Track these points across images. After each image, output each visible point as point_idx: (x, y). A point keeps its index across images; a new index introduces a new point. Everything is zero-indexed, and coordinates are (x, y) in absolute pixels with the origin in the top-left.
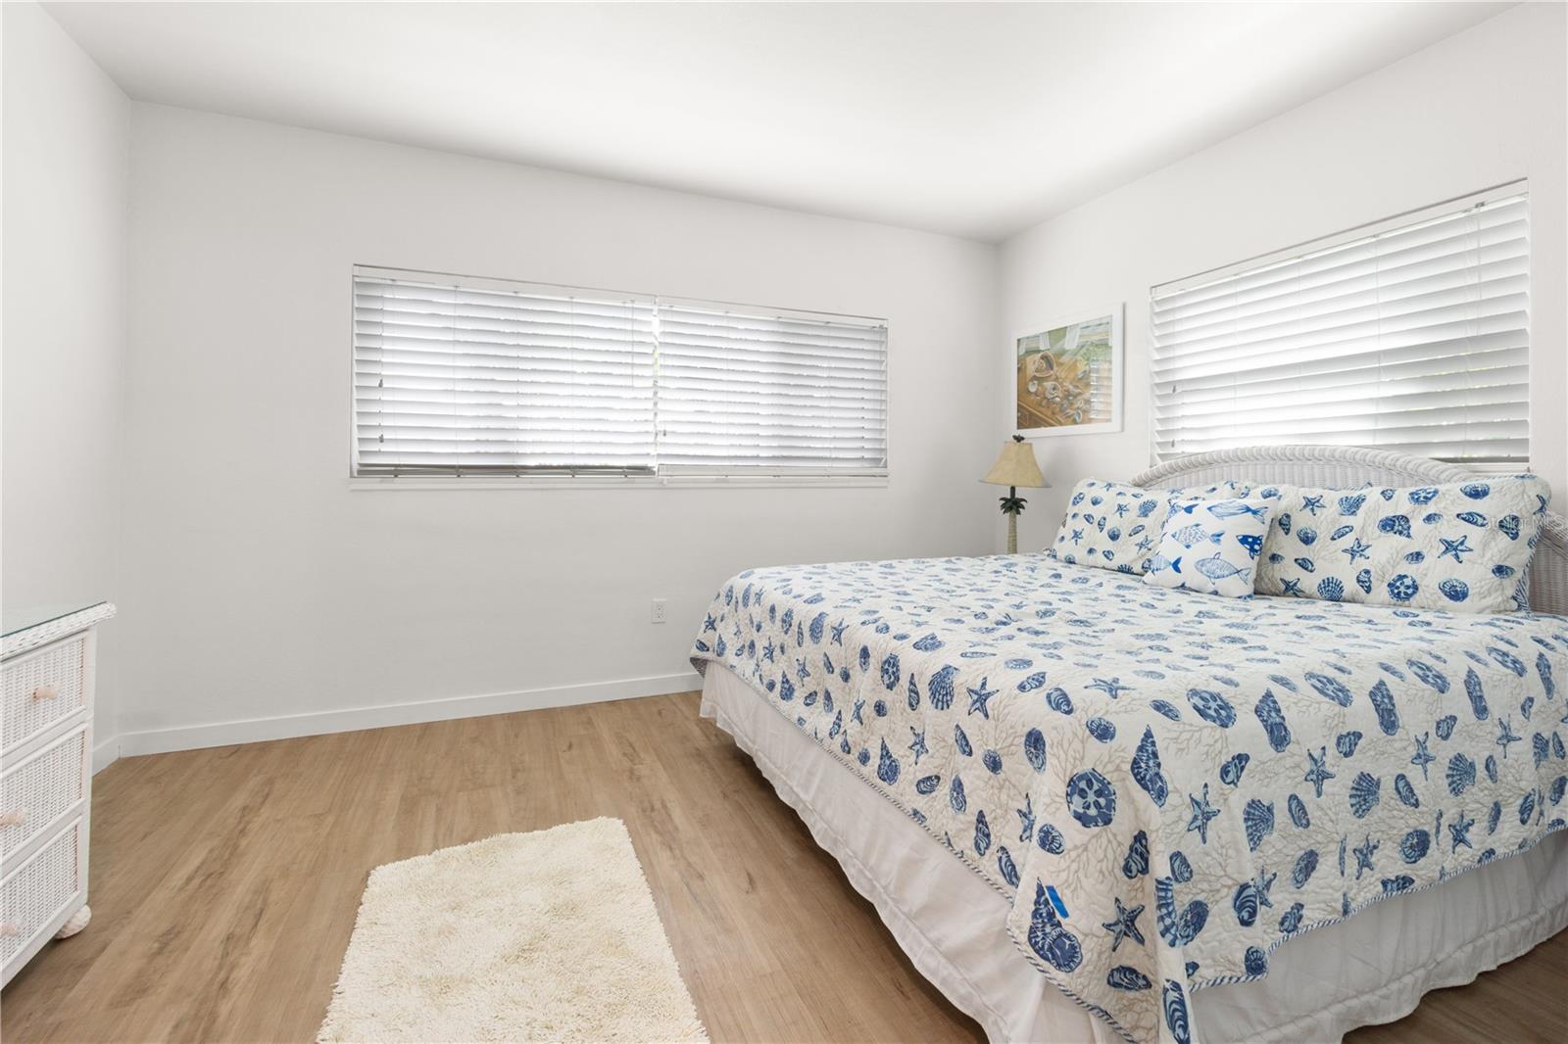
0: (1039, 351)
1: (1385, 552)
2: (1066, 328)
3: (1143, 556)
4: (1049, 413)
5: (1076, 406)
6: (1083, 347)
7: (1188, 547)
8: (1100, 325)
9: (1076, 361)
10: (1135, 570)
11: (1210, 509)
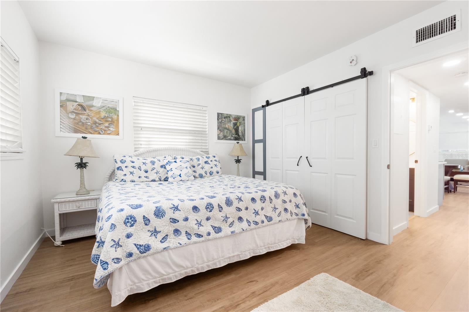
0: (76, 102)
1: (207, 167)
2: (94, 97)
3: (158, 176)
4: (84, 128)
5: (100, 128)
6: (104, 107)
7: (181, 171)
8: (113, 102)
9: (100, 111)
10: (156, 180)
11: (180, 161)
